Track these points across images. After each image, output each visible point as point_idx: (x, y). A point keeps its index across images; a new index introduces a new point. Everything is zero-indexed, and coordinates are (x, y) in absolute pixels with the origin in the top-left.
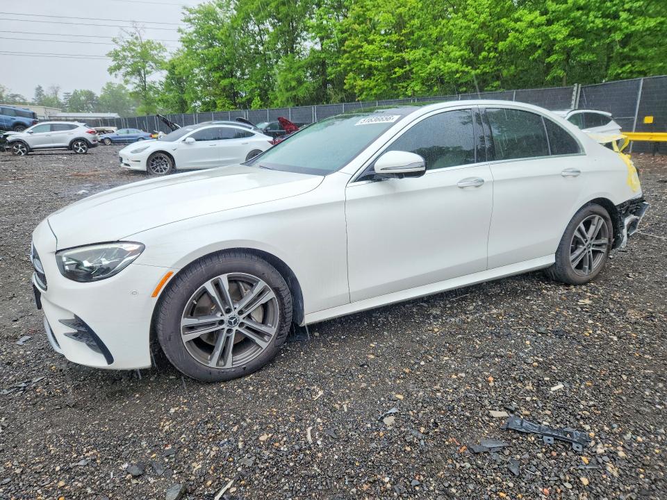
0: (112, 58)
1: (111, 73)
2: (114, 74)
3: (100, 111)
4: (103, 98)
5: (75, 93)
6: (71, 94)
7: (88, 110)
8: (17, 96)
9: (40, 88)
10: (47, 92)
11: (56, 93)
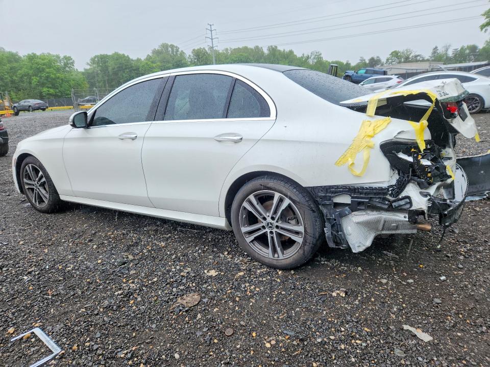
0: (485, 17)
1: (482, 29)
2: (484, 30)
3: (479, 61)
4: (484, 49)
5: (462, 49)
6: (459, 50)
7: (470, 60)
8: (418, 56)
9: (436, 47)
10: (441, 50)
11: (447, 50)
